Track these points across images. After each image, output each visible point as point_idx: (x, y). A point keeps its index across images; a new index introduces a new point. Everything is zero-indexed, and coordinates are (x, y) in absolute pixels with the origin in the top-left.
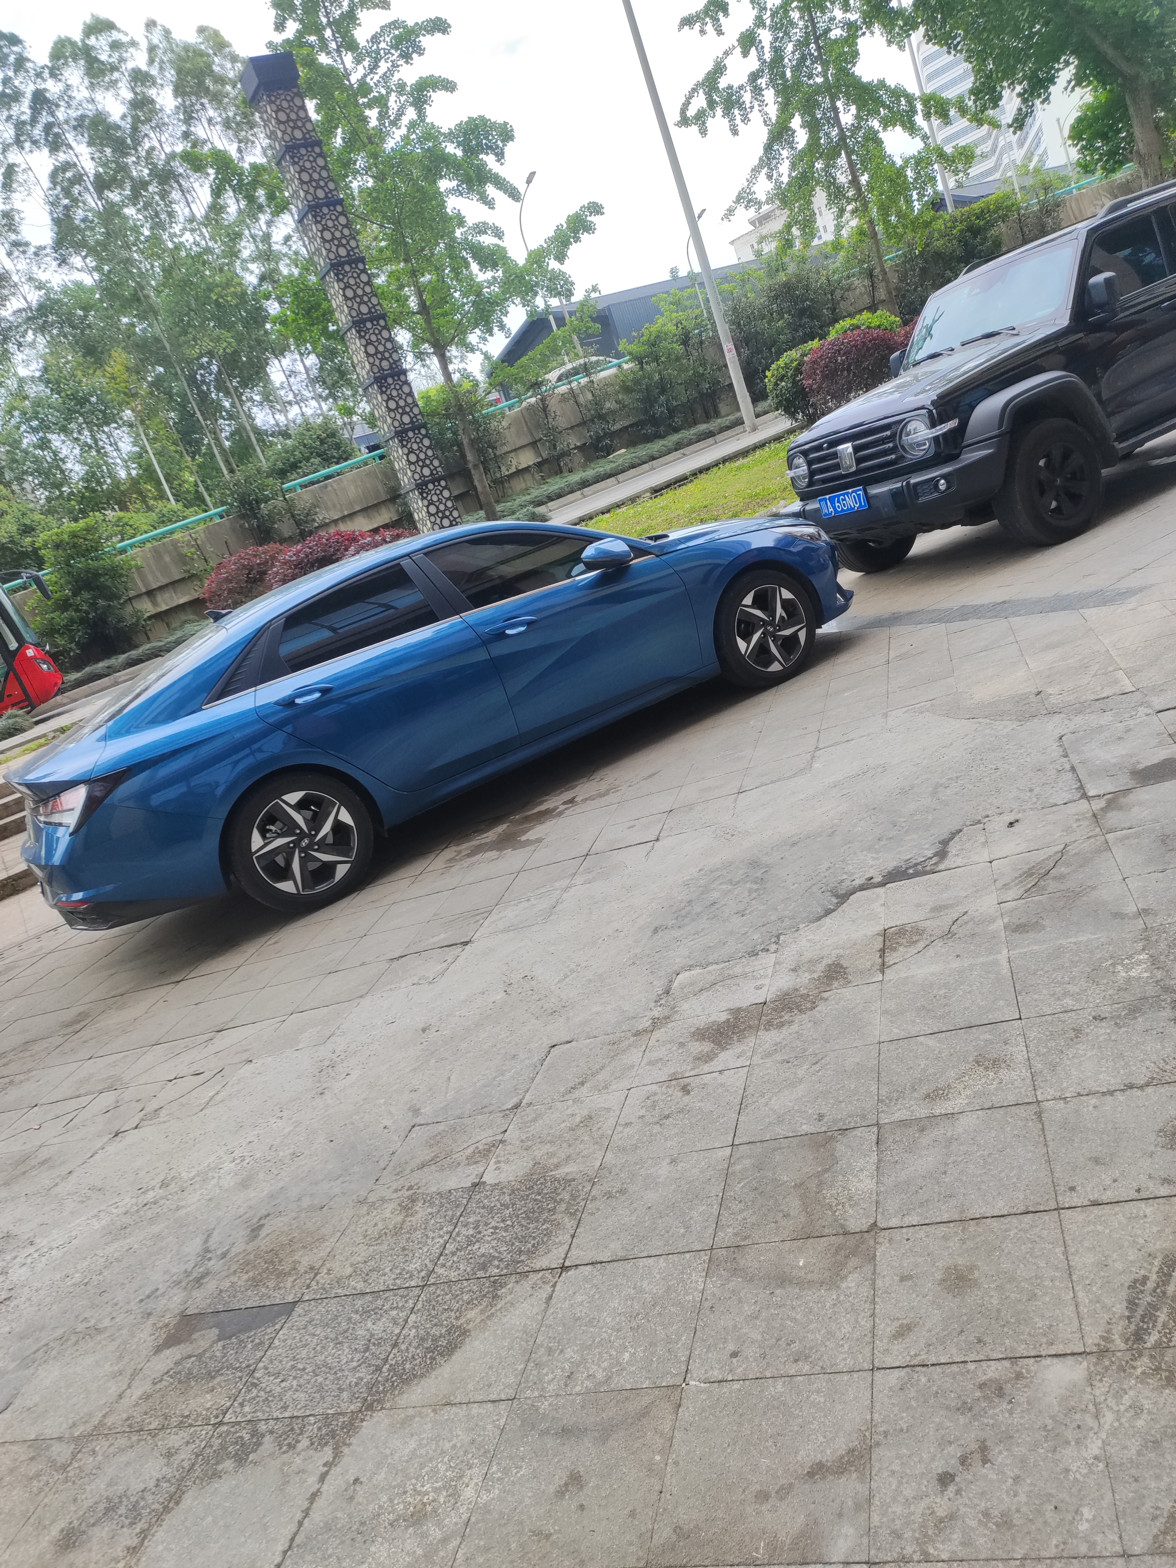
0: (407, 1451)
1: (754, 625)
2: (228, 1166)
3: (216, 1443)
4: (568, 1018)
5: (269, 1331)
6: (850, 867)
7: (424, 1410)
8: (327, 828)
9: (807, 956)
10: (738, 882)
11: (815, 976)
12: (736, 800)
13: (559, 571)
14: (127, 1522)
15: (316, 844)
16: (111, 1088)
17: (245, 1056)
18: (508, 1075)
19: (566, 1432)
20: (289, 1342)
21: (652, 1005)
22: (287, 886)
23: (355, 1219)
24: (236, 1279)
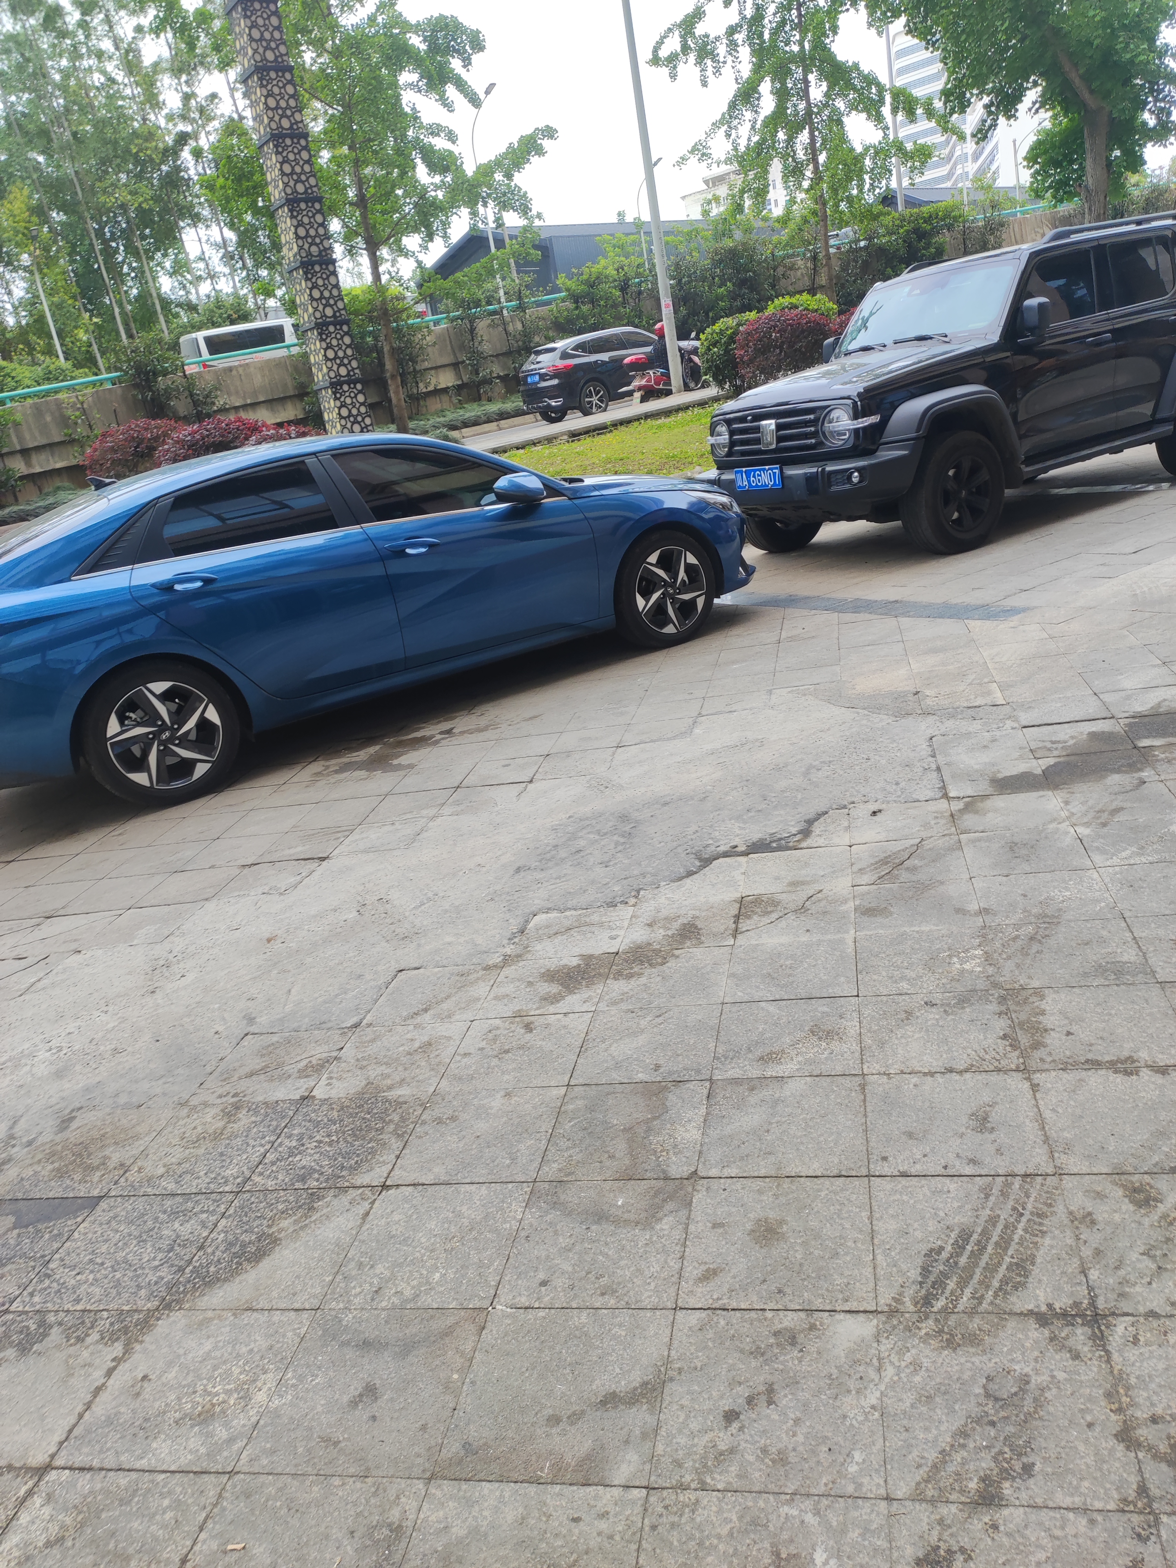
0: (201, 1352)
1: (655, 584)
2: (43, 1055)
4: (419, 945)
5: (69, 1223)
6: (717, 833)
7: (225, 1313)
8: (191, 723)
9: (664, 913)
10: (605, 834)
11: (670, 933)
12: (614, 754)
13: (468, 497)
15: (178, 738)
17: (74, 946)
18: (351, 994)
19: (366, 1345)
20: (90, 1236)
21: (505, 942)
22: (140, 778)
23: (174, 1120)
24: (39, 1169)
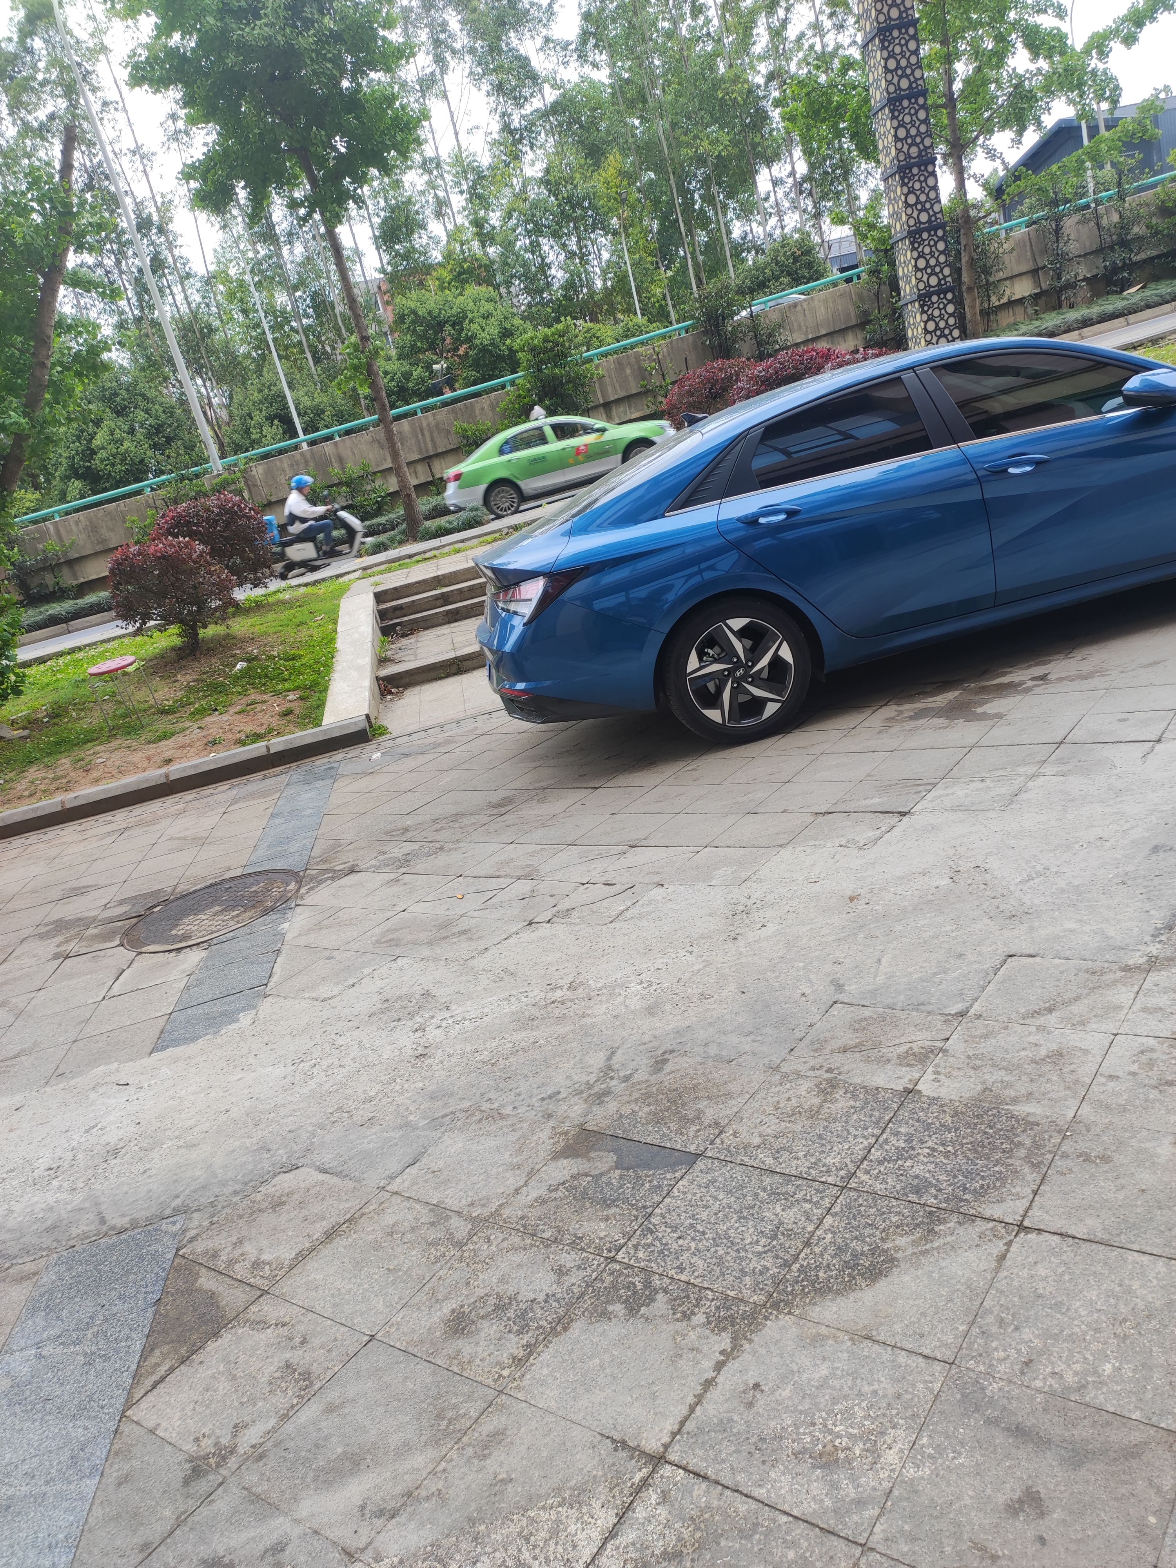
0: (817, 1376)
2: (634, 987)
3: (609, 1279)
4: (1031, 928)
5: (668, 1176)
7: (840, 1334)
8: (765, 661)
14: (515, 1328)
15: (751, 676)
16: (528, 877)
17: (657, 879)
18: (951, 975)
19: (1020, 1433)
20: (689, 1196)
22: (714, 715)
23: (767, 1085)
24: (637, 1109)
